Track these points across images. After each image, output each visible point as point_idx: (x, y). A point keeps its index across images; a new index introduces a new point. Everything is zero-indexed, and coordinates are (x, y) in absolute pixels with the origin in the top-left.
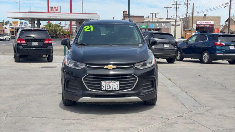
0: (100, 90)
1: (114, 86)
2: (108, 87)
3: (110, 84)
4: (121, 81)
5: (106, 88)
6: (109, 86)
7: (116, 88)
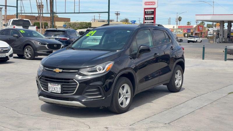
0: (48, 90)
1: (57, 89)
2: (53, 90)
3: (55, 86)
4: (63, 85)
5: (52, 90)
6: (53, 88)
7: (59, 91)
